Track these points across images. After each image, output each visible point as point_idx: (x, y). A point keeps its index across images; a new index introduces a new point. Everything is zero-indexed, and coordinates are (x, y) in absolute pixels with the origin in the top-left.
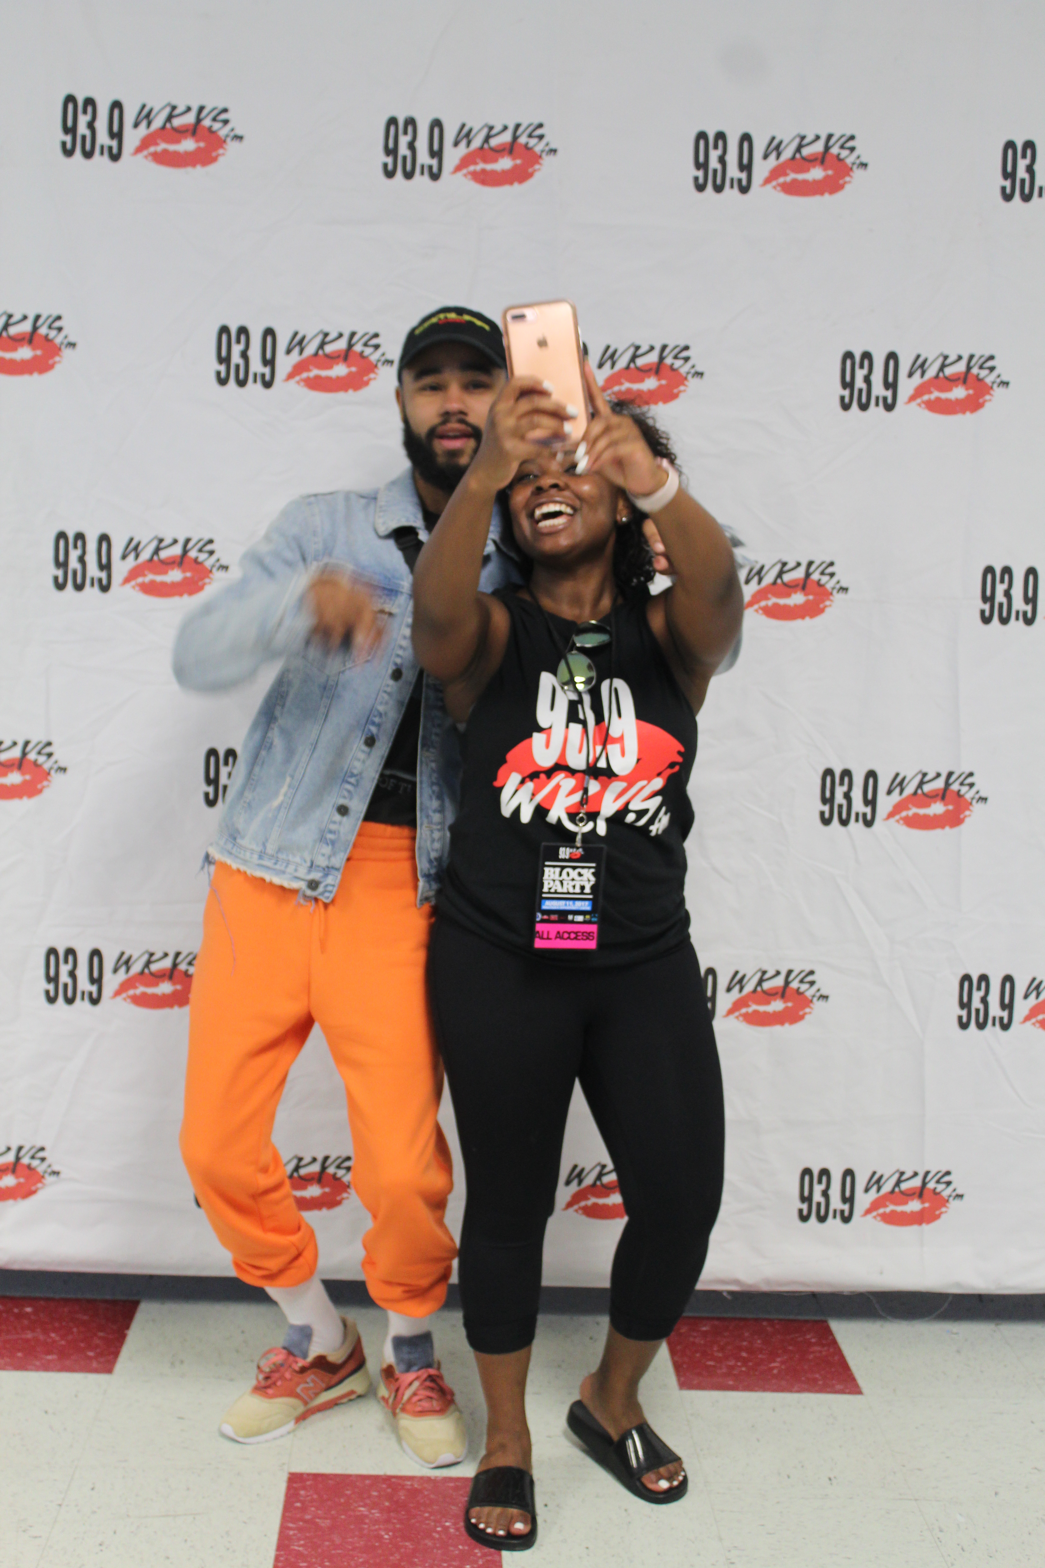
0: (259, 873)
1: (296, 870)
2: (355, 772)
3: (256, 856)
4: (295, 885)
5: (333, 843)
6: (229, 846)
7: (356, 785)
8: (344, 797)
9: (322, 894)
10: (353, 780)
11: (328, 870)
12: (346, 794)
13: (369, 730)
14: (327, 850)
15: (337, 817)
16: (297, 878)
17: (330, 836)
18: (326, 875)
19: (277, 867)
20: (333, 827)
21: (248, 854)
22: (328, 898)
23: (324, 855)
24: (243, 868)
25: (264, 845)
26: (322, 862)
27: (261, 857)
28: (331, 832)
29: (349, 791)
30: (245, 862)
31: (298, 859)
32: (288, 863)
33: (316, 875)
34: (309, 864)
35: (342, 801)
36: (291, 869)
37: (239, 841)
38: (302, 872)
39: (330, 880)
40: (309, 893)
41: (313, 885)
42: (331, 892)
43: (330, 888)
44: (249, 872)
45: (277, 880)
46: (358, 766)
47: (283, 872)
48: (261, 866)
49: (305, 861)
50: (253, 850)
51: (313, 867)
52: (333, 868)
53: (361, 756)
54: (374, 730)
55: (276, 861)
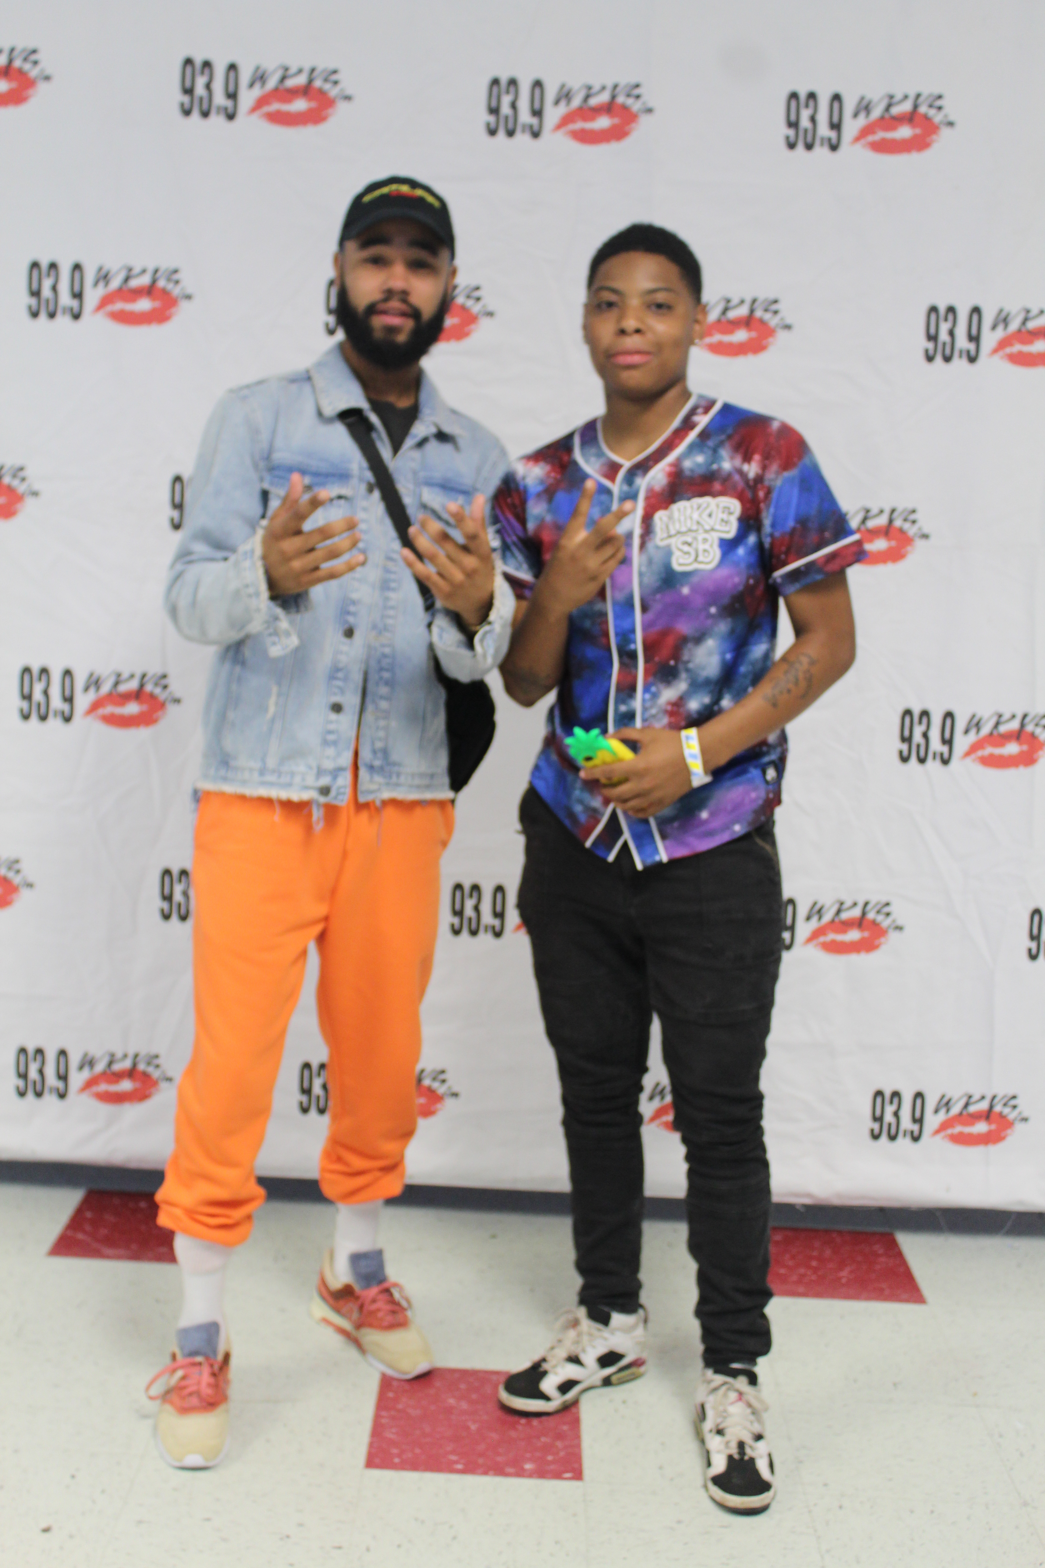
0: (260, 793)
1: (303, 779)
2: (341, 665)
3: (256, 775)
4: (305, 796)
5: (335, 743)
6: (222, 772)
7: (346, 679)
8: (335, 694)
9: (333, 800)
10: (340, 675)
11: (336, 773)
12: (335, 690)
13: (347, 622)
14: (331, 751)
15: (333, 716)
16: (306, 788)
17: (331, 737)
18: (335, 777)
19: (283, 780)
20: (332, 727)
21: (247, 774)
22: (342, 801)
23: (328, 758)
25: (264, 761)
26: (329, 765)
27: (262, 772)
28: (330, 732)
29: (340, 687)
30: (244, 782)
31: (302, 768)
32: (293, 774)
33: (325, 781)
34: (315, 770)
35: (335, 699)
36: (297, 779)
37: (232, 763)
38: (311, 780)
39: (339, 782)
40: (323, 800)
41: (325, 791)
42: (344, 794)
43: (342, 790)
46: (343, 659)
47: (289, 785)
48: (264, 784)
49: (310, 768)
50: (251, 770)
51: (320, 772)
52: (341, 769)
53: (345, 648)
54: (351, 619)
55: (280, 774)
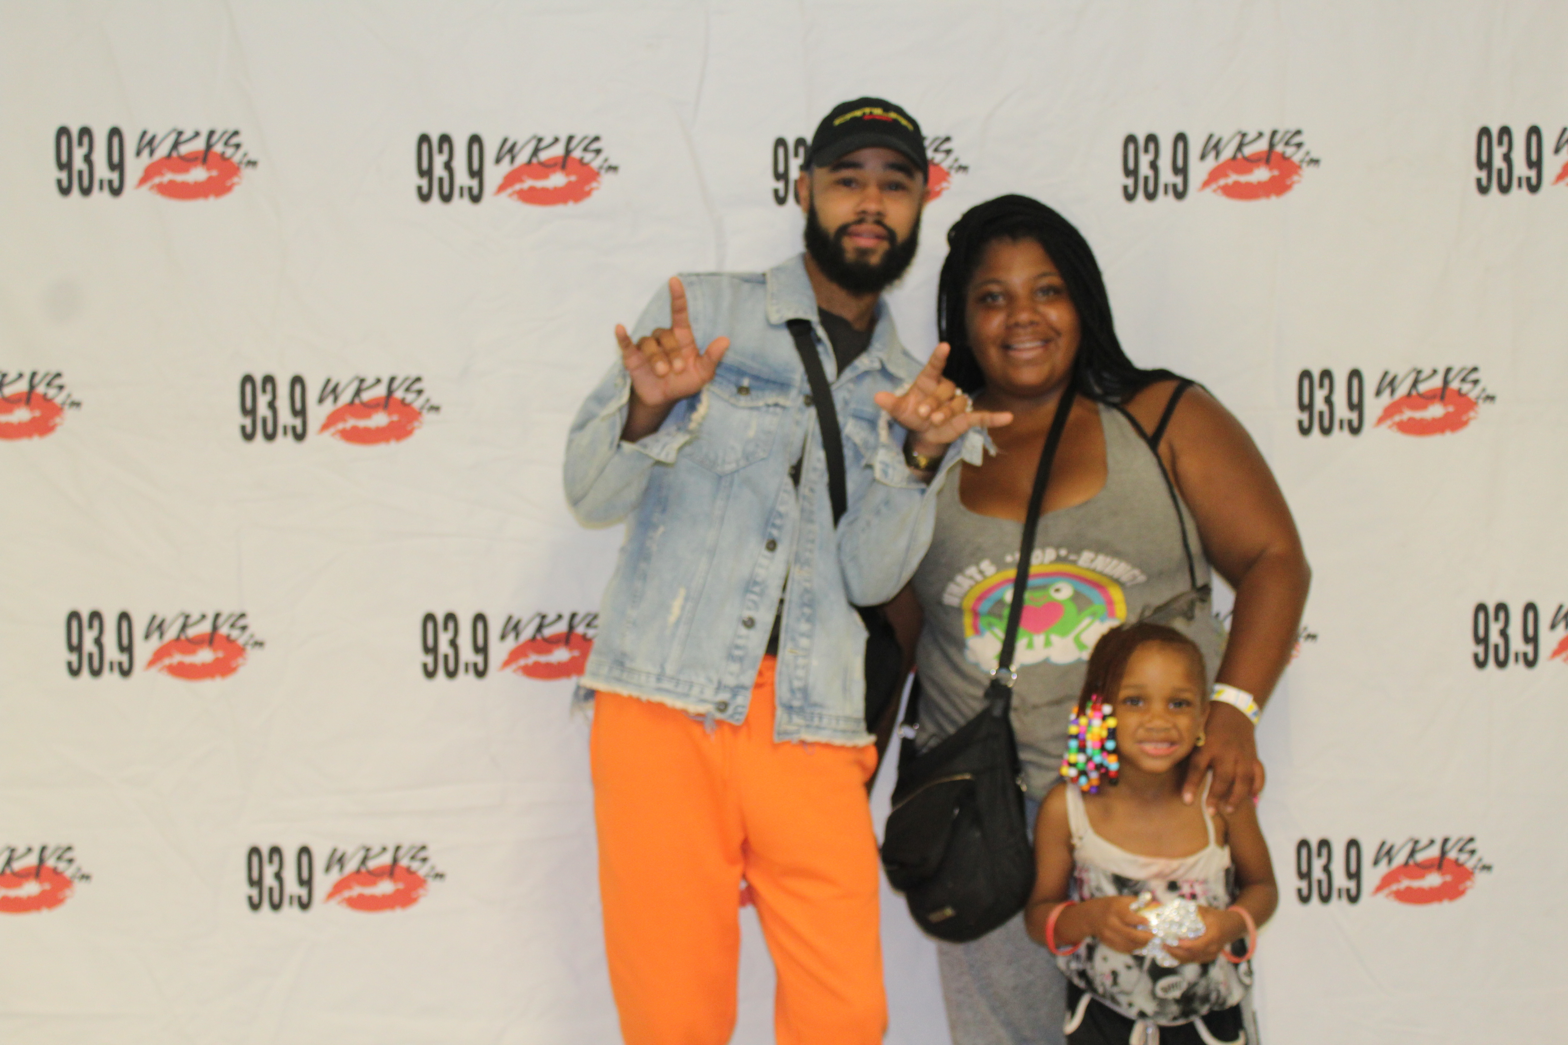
0: (657, 698)
1: (702, 692)
2: (759, 579)
3: (653, 680)
4: (702, 708)
5: (741, 659)
6: (616, 673)
7: (761, 594)
8: (749, 609)
9: (732, 716)
10: (757, 589)
11: (736, 690)
12: (750, 604)
13: (770, 534)
14: (735, 667)
15: (743, 631)
16: (703, 701)
17: (737, 653)
18: (735, 695)
19: (680, 689)
20: (740, 642)
21: (643, 678)
22: (738, 720)
23: (732, 674)
24: (635, 693)
25: (662, 667)
26: (731, 681)
27: (659, 678)
28: (737, 647)
29: (754, 602)
30: (639, 686)
31: (702, 680)
32: (691, 685)
33: (724, 696)
34: (715, 685)
35: (747, 614)
36: (696, 691)
37: (628, 664)
38: (709, 694)
39: (740, 700)
40: (719, 716)
41: (723, 707)
42: (740, 714)
43: (740, 710)
44: (644, 697)
45: (678, 704)
46: (761, 573)
47: (686, 695)
48: (659, 690)
49: (710, 680)
50: (648, 674)
51: (720, 687)
52: (743, 687)
53: (764, 562)
54: (775, 533)
55: (678, 682)
